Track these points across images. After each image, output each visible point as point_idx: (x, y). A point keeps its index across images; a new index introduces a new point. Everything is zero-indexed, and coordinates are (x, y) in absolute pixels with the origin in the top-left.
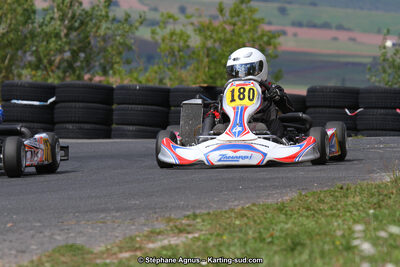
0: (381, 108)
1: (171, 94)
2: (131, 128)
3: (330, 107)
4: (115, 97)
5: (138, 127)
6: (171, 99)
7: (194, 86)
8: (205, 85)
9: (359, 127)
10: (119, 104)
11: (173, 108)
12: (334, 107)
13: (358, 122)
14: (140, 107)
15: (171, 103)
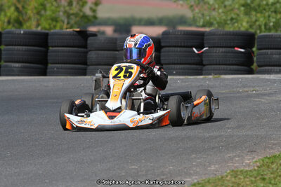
0: (222, 47)
1: (49, 37)
2: (17, 65)
3: (181, 47)
4: (3, 40)
5: (23, 64)
6: (49, 41)
7: (68, 30)
8: (78, 30)
9: (204, 63)
10: (6, 45)
11: (51, 48)
12: (184, 47)
13: (204, 59)
14: (24, 48)
15: (49, 45)
